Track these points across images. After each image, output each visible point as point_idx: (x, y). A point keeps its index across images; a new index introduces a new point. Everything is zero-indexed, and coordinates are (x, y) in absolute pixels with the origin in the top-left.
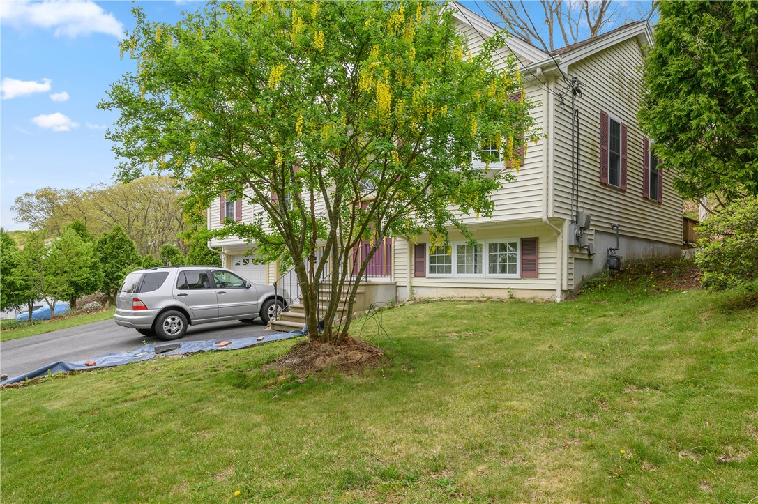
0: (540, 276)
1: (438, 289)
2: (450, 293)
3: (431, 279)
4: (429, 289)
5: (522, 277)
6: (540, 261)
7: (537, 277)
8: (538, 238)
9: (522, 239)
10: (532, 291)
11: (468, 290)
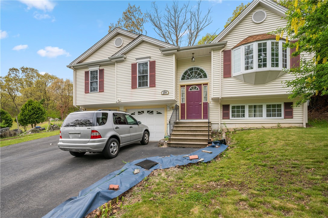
0: (294, 118)
1: (236, 124)
2: (243, 126)
3: (232, 120)
4: (232, 124)
5: (285, 118)
6: (294, 111)
7: (292, 118)
8: (293, 102)
9: (284, 103)
10: (289, 124)
11: (254, 124)
